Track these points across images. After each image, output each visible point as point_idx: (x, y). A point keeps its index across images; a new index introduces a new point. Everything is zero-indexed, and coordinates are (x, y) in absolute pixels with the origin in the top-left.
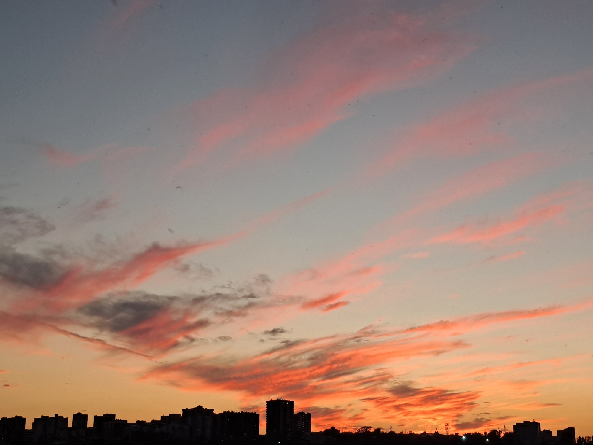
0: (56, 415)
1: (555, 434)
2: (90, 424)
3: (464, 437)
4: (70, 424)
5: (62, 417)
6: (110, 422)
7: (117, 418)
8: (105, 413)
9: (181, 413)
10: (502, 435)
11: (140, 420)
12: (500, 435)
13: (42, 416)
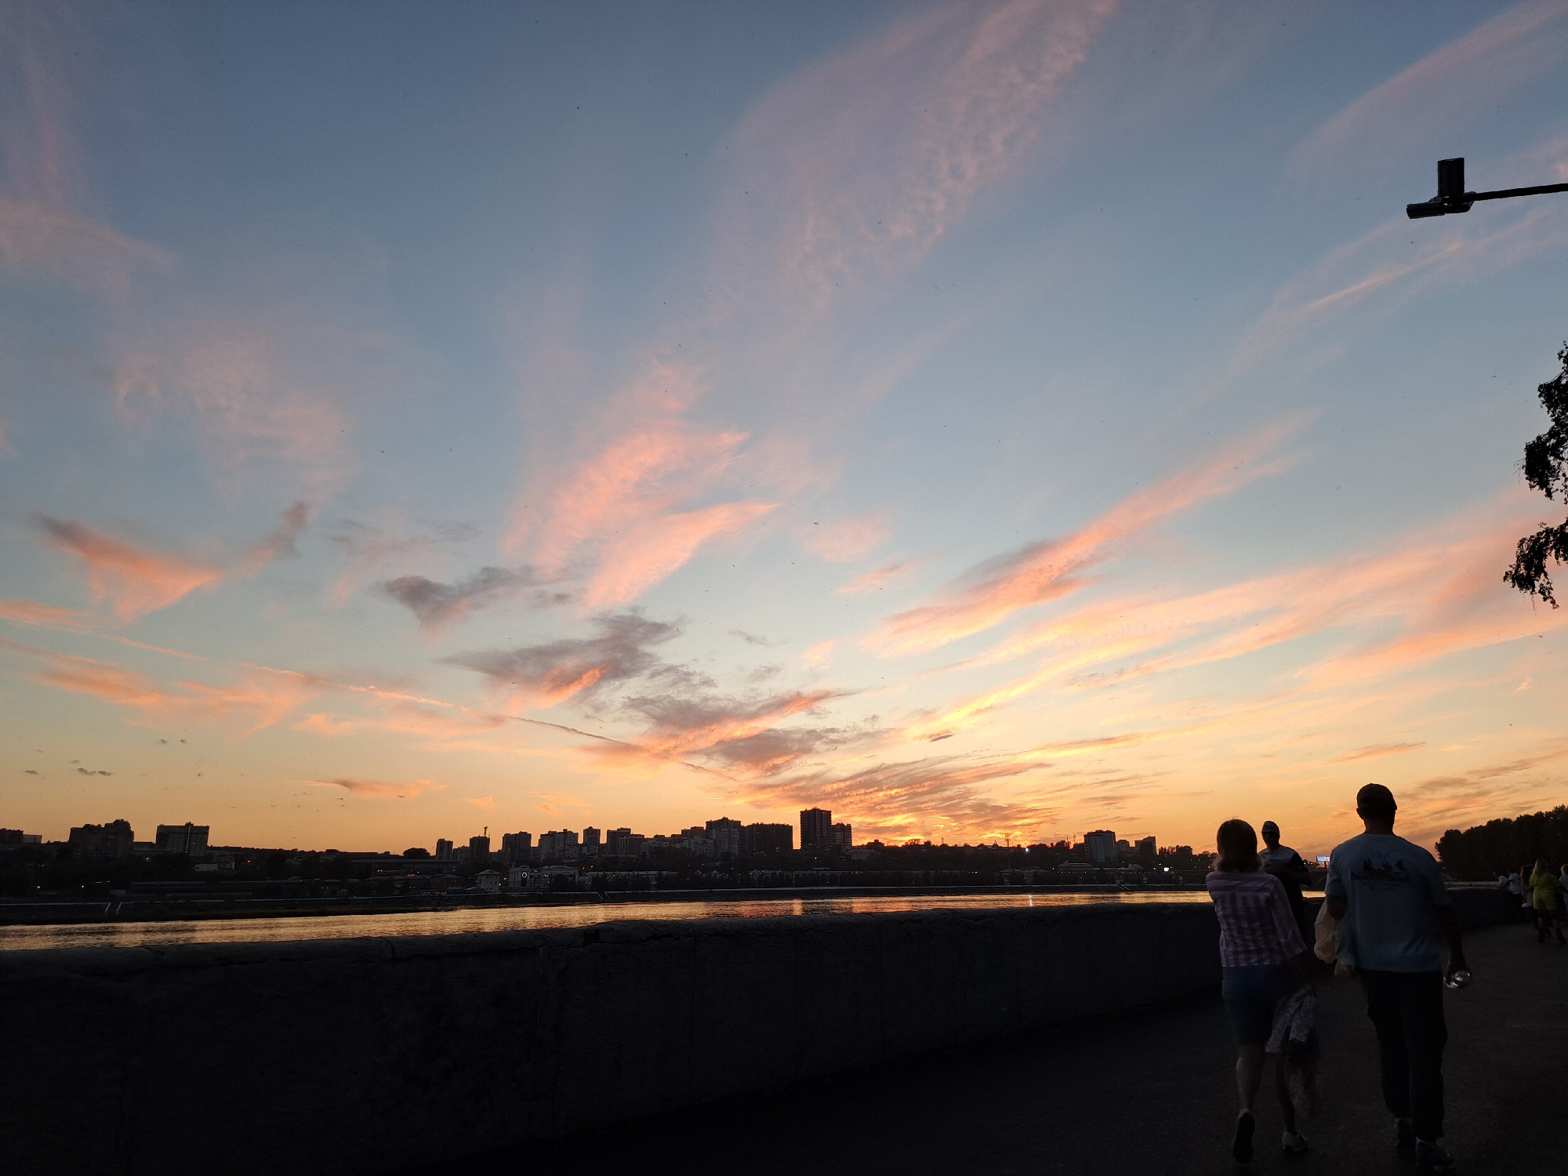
0: (565, 830)
1: (1132, 844)
2: (603, 840)
3: (1027, 850)
4: (581, 841)
5: (571, 832)
6: (625, 838)
7: (632, 832)
8: (620, 828)
9: (705, 826)
10: (1071, 847)
11: (659, 834)
12: (1069, 846)
13: (549, 832)
